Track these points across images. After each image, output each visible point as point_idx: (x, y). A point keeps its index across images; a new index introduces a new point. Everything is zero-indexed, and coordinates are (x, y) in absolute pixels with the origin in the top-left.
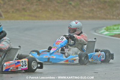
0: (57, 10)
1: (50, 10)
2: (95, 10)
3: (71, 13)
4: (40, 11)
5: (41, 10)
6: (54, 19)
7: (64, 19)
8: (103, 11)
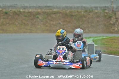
0: (24, 23)
1: (17, 24)
2: (62, 23)
3: (39, 27)
4: (8, 25)
5: (8, 23)
6: (21, 33)
7: (31, 32)
8: (69, 25)
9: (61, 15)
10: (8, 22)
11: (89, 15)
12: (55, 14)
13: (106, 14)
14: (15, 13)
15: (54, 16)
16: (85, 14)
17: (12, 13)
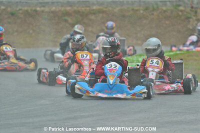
9: (105, 15)
10: (15, 29)
11: (153, 14)
12: (94, 14)
13: (180, 13)
14: (27, 13)
15: (93, 17)
16: (145, 13)
17: (22, 13)
